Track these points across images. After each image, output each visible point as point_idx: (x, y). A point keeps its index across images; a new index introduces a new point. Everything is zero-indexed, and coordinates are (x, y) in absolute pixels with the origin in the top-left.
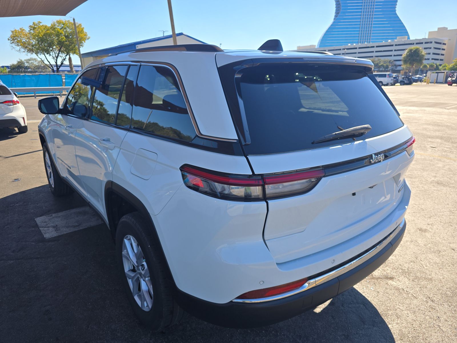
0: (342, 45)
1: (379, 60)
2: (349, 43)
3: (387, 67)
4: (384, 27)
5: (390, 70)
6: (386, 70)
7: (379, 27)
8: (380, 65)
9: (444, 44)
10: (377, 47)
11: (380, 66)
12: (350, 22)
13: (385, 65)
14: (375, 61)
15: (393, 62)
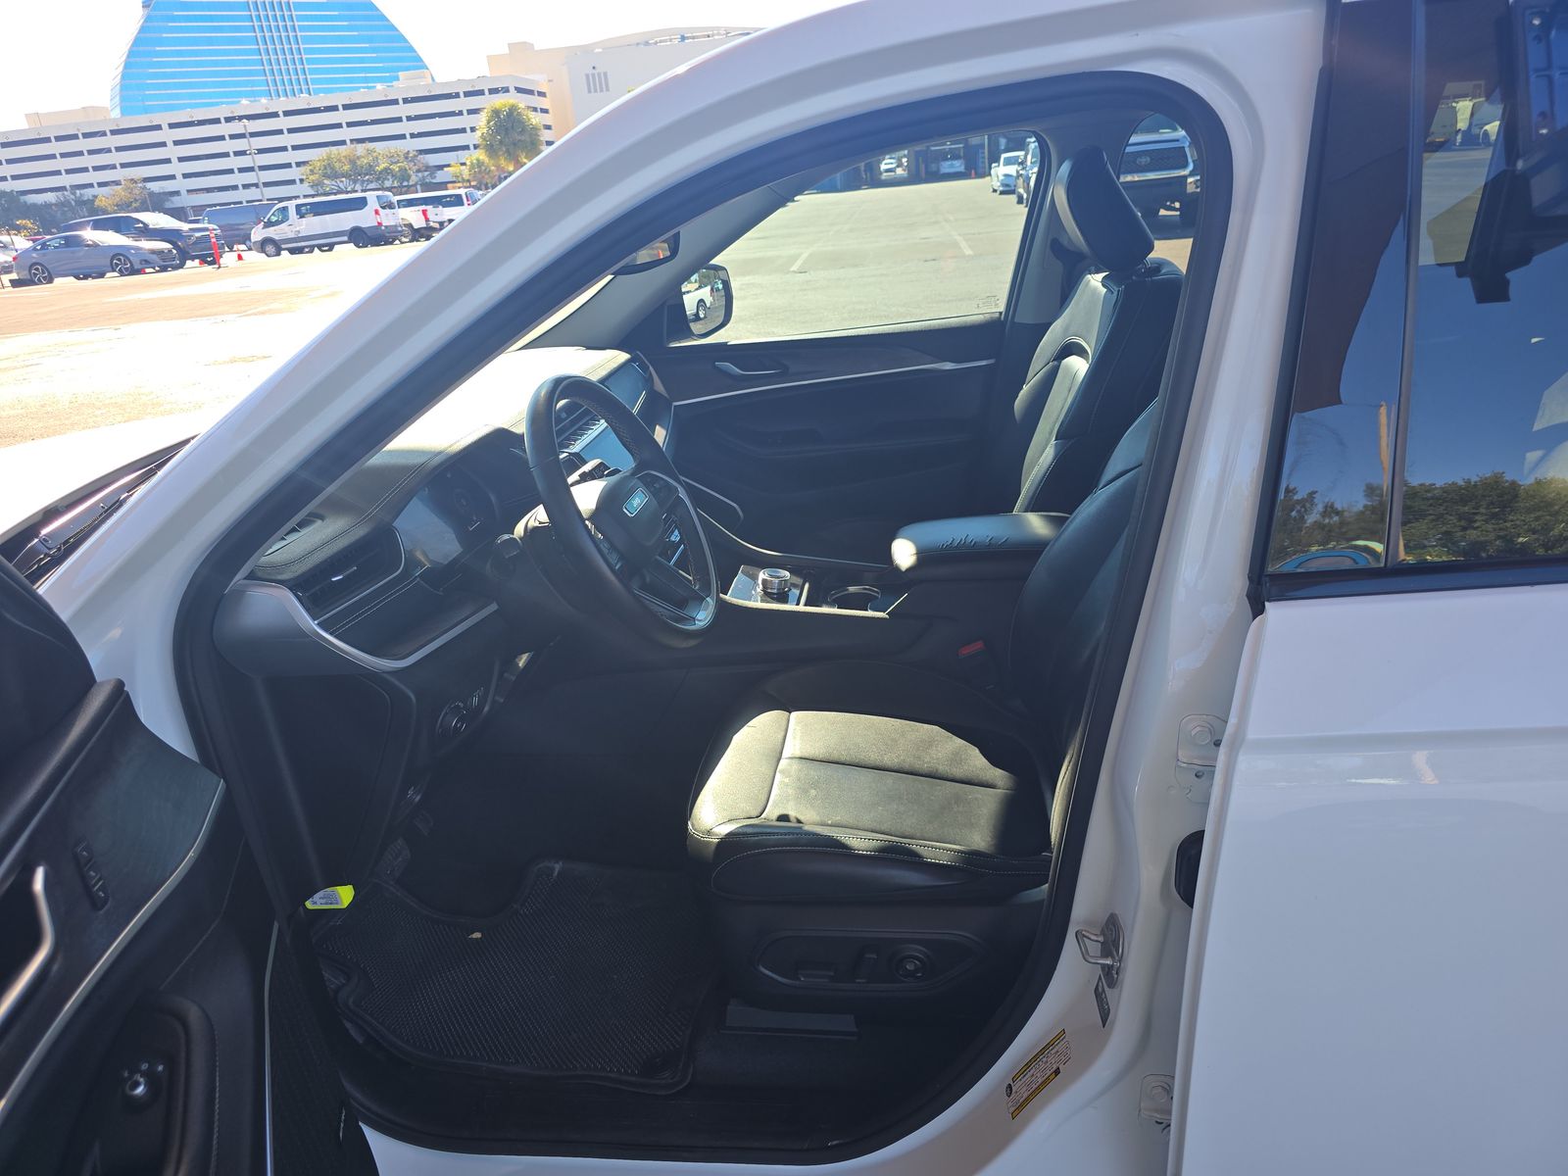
0: (217, 104)
1: (369, 152)
2: (246, 95)
3: (404, 176)
4: (341, 39)
5: (415, 185)
6: (405, 184)
7: (324, 40)
8: (379, 169)
9: (542, 94)
10: (346, 107)
11: (381, 173)
12: (211, 18)
13: (395, 168)
14: (358, 158)
15: (415, 156)
